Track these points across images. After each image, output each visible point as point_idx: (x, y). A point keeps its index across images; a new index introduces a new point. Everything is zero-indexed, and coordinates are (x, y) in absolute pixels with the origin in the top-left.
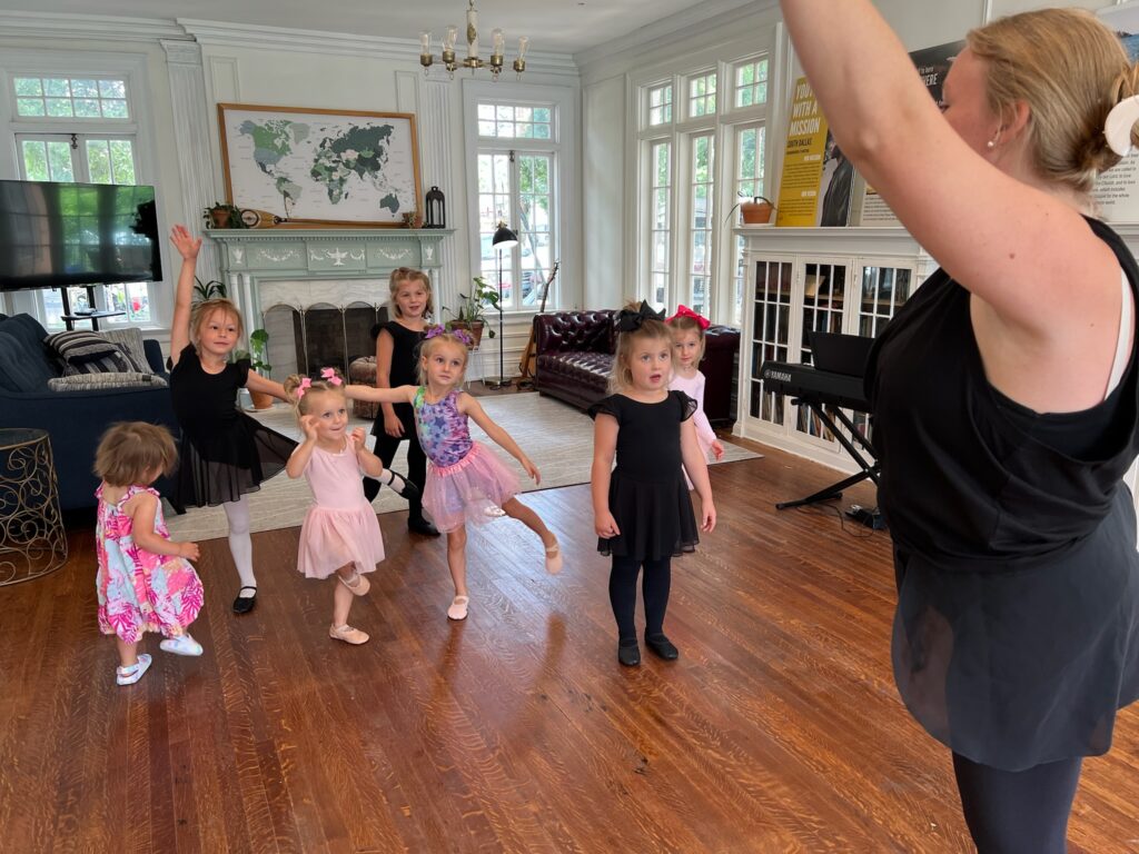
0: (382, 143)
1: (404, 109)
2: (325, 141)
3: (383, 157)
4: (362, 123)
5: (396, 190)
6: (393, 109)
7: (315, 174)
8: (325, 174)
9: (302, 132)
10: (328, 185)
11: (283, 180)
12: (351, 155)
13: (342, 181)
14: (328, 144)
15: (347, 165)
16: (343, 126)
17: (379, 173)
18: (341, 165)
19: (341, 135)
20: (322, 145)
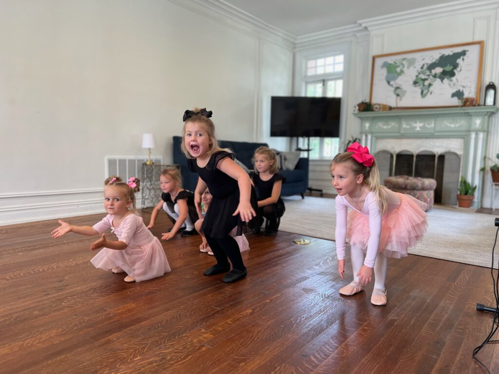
0: (459, 61)
1: (477, 39)
2: (424, 65)
3: (458, 69)
4: (448, 52)
5: (464, 87)
6: (470, 40)
7: (415, 83)
8: (421, 82)
9: (412, 62)
10: (421, 89)
11: (397, 88)
12: (438, 70)
13: (430, 85)
14: (425, 67)
15: (435, 76)
16: (436, 56)
17: (454, 79)
18: (431, 77)
19: (434, 61)
20: (422, 68)
